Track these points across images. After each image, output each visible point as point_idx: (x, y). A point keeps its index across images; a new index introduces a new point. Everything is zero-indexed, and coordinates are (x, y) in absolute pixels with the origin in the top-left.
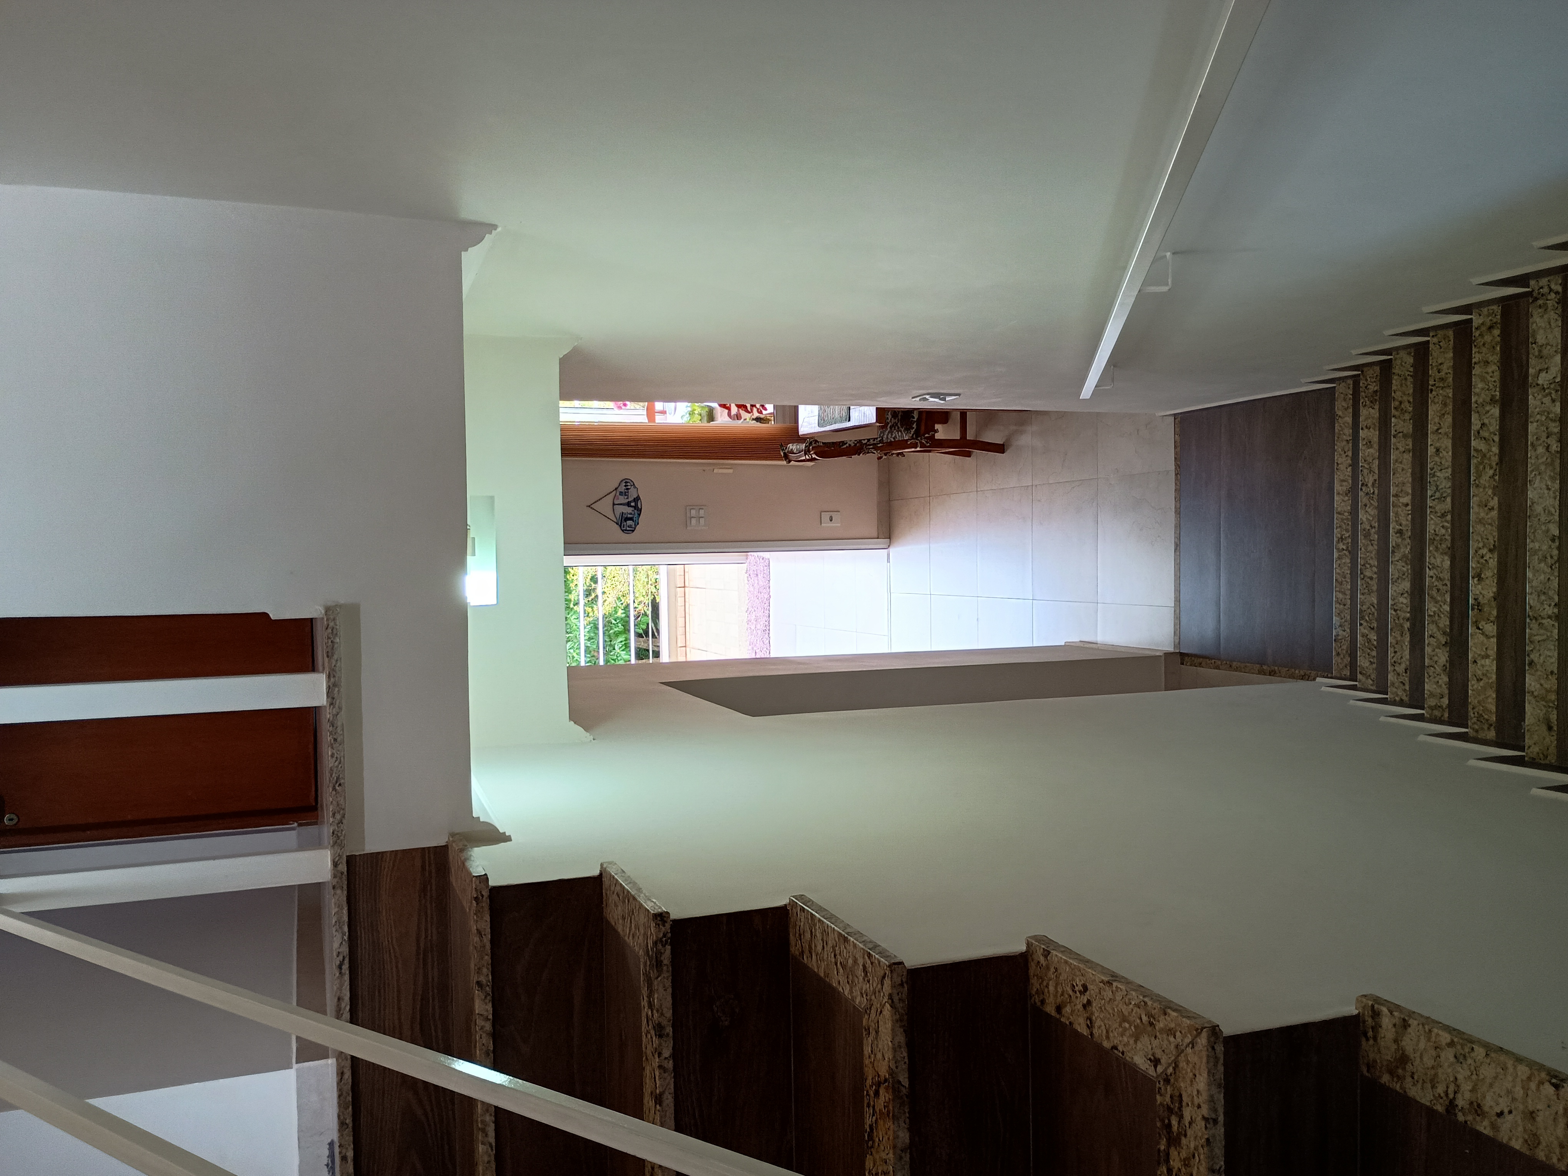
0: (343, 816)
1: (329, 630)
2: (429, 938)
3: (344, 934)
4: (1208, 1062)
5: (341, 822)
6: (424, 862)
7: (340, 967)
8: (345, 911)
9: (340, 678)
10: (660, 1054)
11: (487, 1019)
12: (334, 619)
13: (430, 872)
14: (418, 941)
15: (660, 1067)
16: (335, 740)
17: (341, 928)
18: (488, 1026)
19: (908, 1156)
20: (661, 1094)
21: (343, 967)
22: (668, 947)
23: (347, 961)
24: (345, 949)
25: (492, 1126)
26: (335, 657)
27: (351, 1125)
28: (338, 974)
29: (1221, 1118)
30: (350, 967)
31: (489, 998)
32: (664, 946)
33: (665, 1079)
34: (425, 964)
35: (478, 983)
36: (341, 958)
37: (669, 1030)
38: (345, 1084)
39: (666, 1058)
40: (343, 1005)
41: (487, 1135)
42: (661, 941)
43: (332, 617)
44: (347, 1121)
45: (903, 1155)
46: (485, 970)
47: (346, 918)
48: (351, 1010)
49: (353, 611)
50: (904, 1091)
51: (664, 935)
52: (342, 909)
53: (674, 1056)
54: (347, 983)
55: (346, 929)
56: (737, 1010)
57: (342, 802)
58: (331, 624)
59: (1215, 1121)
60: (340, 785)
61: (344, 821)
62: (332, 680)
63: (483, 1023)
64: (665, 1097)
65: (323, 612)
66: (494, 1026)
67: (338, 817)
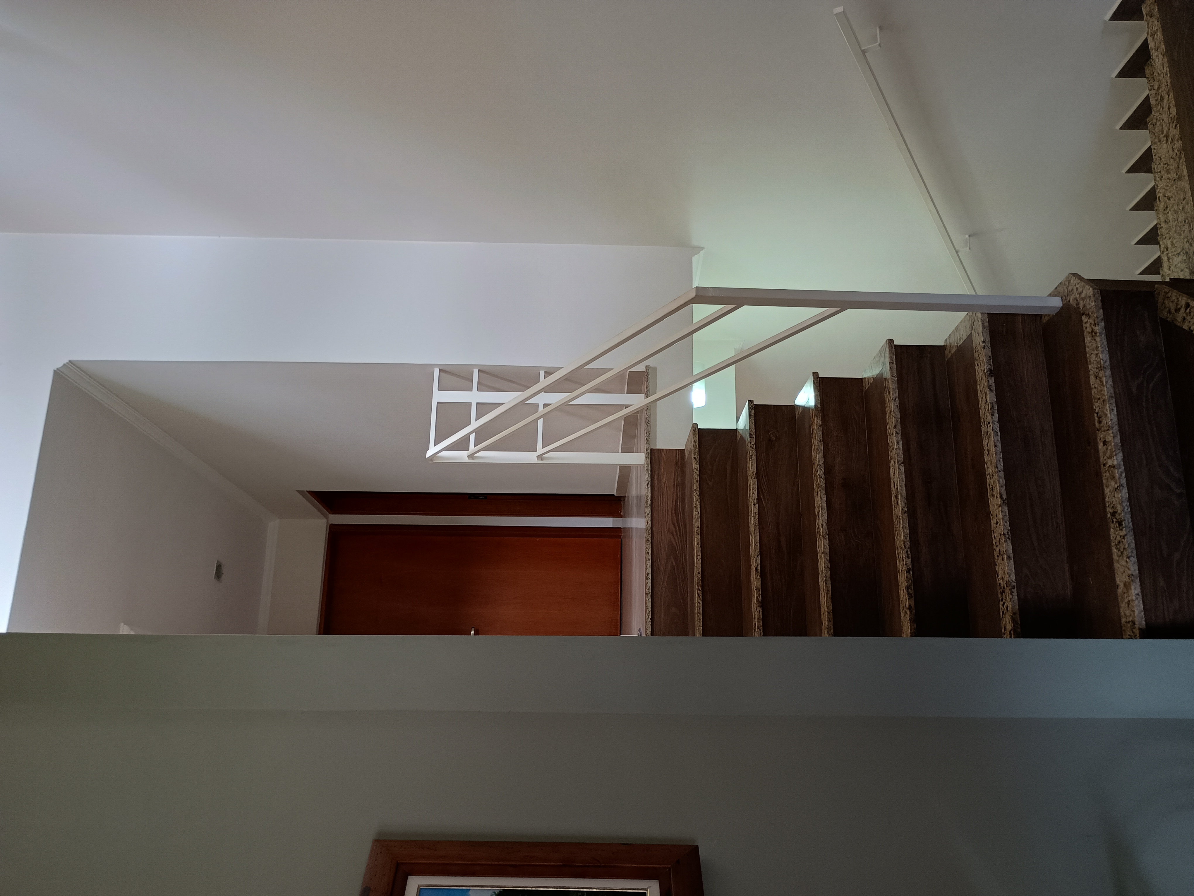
0: (650, 434)
1: (647, 373)
2: (678, 480)
3: (649, 474)
4: (889, 347)
5: (649, 436)
6: (676, 454)
7: (648, 485)
8: (650, 466)
9: (650, 389)
10: (751, 443)
11: (697, 470)
12: (648, 370)
13: (679, 458)
14: (674, 481)
15: (751, 447)
16: (648, 408)
17: (648, 471)
18: (698, 472)
19: (821, 428)
20: (751, 455)
21: (649, 485)
22: (753, 410)
23: (650, 483)
24: (649, 479)
25: (699, 506)
26: (648, 382)
27: (650, 541)
28: (647, 487)
29: (895, 363)
30: (651, 485)
31: (698, 463)
32: (752, 410)
33: (753, 451)
34: (677, 490)
35: (694, 458)
36: (648, 482)
37: (754, 436)
38: (649, 526)
39: (753, 445)
40: (648, 498)
41: (697, 509)
42: (751, 408)
43: (648, 369)
44: (649, 540)
45: (820, 427)
46: (696, 454)
47: (650, 468)
48: (651, 500)
49: (655, 369)
50: (819, 409)
51: (752, 406)
52: (649, 465)
53: (755, 444)
54: (650, 491)
55: (650, 472)
56: (778, 436)
57: (649, 429)
58: (647, 371)
59: (893, 363)
60: (649, 423)
61: (650, 436)
62: (647, 389)
63: (696, 471)
64: (752, 456)
65: (645, 368)
66: (699, 472)
67: (648, 434)
